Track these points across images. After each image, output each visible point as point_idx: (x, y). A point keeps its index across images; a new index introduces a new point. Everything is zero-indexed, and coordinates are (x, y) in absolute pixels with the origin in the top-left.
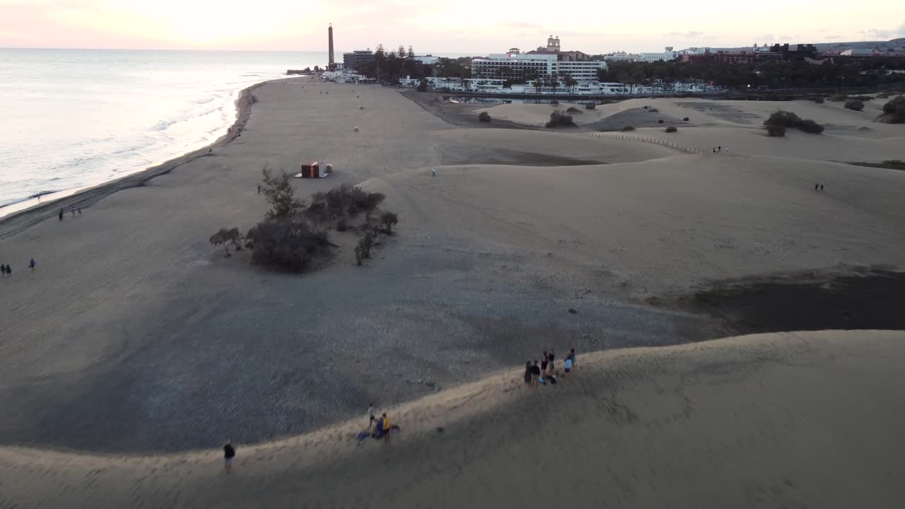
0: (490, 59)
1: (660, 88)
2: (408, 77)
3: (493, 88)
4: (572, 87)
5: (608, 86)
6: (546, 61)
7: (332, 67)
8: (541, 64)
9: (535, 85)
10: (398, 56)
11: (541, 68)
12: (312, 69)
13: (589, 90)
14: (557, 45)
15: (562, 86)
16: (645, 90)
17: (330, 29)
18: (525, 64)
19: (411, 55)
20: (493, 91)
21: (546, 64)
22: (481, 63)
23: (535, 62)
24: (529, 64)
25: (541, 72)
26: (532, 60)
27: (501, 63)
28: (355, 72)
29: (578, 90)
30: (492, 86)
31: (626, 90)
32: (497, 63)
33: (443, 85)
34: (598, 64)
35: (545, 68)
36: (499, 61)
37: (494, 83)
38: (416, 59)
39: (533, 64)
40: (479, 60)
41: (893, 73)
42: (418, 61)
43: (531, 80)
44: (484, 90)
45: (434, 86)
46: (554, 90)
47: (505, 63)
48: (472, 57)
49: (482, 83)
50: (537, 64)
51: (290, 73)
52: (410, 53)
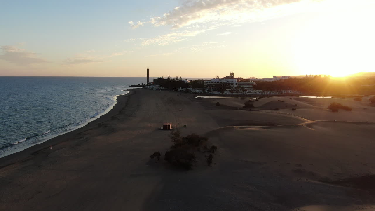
0: (212, 81)
1: (277, 92)
2: (181, 88)
3: (214, 92)
4: (244, 92)
5: (258, 91)
6: (233, 82)
7: (149, 84)
8: (231, 83)
9: (230, 91)
10: (175, 80)
11: (231, 85)
12: (141, 84)
13: (251, 93)
14: (233, 75)
15: (241, 91)
16: (272, 93)
17: (148, 70)
18: (225, 83)
20: (214, 93)
21: (233, 83)
22: (208, 82)
23: (229, 82)
24: (227, 83)
25: (231, 86)
26: (228, 82)
27: (216, 83)
28: (159, 85)
29: (247, 93)
30: (213, 91)
31: (265, 93)
32: (214, 83)
33: (195, 91)
34: (253, 83)
35: (233, 85)
36: (215, 82)
37: (214, 90)
38: (183, 81)
39: (228, 83)
40: (207, 81)
42: (183, 82)
43: (228, 89)
44: (211, 93)
45: (191, 91)
46: (238, 93)
47: (217, 83)
48: (204, 80)
49: (209, 90)
50: (230, 83)
51: (132, 86)
52: (180, 79)
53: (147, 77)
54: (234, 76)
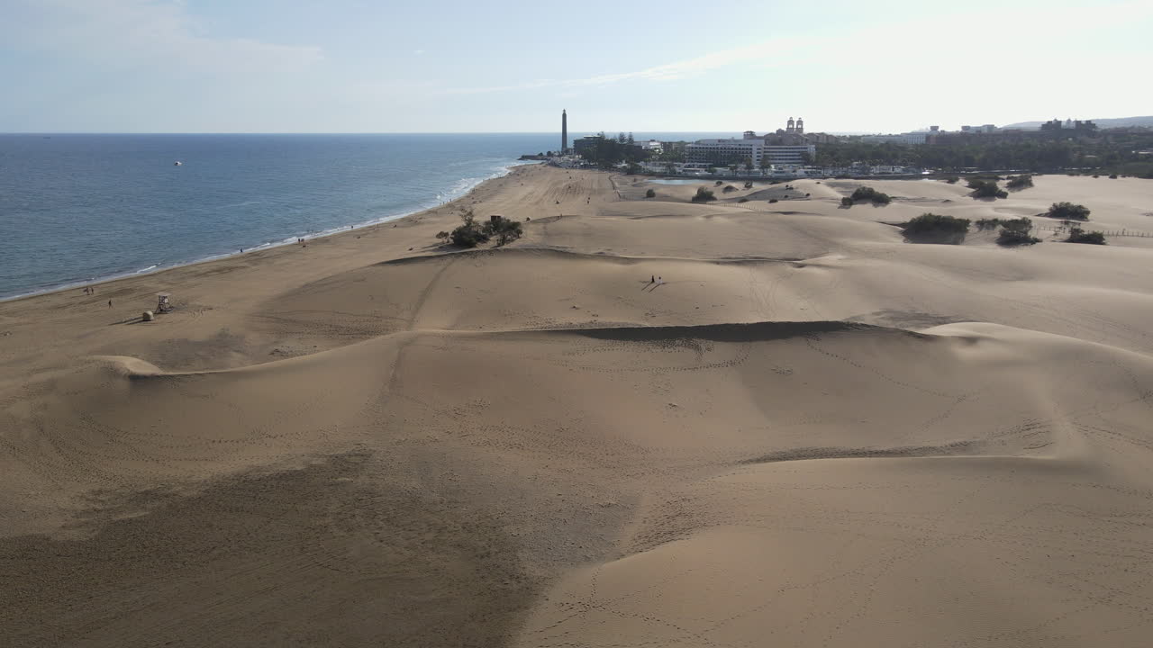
2: (624, 161)
6: (752, 146)
7: (565, 151)
8: (747, 149)
10: (618, 141)
11: (747, 153)
12: (545, 154)
17: (564, 116)
18: (732, 149)
19: (631, 140)
21: (751, 149)
22: (692, 147)
24: (736, 149)
25: (747, 156)
26: (739, 145)
27: (710, 148)
34: (806, 148)
38: (636, 144)
41: (1137, 154)
42: (638, 146)
45: (643, 170)
48: (687, 141)
51: (524, 158)
52: (630, 139)
53: (561, 131)
54: (802, 128)
